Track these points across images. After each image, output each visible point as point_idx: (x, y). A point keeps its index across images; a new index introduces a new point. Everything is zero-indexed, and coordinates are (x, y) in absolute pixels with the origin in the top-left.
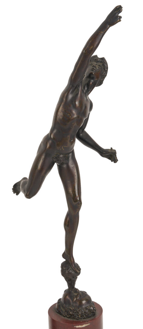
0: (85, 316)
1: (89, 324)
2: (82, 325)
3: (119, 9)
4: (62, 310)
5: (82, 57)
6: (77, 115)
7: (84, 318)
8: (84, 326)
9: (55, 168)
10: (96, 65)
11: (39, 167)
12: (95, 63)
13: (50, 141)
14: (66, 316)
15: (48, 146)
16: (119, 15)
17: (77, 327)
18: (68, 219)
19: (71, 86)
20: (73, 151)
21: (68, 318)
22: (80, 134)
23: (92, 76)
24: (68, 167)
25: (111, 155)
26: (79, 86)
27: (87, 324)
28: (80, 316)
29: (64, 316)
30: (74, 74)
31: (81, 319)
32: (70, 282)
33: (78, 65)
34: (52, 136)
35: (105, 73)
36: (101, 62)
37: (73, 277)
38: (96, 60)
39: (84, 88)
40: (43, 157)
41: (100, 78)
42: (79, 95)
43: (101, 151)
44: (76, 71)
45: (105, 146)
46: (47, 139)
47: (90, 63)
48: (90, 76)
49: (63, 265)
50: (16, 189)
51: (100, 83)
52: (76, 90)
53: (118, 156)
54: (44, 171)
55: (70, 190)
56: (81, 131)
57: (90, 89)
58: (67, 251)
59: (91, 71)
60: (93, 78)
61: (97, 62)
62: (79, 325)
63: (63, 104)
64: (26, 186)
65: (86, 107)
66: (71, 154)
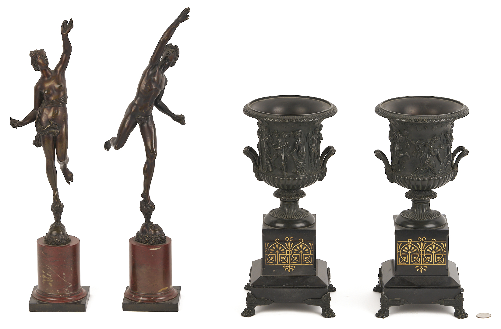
0: (157, 242)
1: (160, 248)
2: (155, 248)
3: (187, 10)
4: (140, 239)
5: (160, 44)
6: (155, 87)
7: (157, 244)
8: (156, 249)
9: (138, 127)
10: (170, 50)
11: (126, 126)
12: (170, 49)
13: (135, 106)
14: (143, 243)
15: (133, 109)
16: (188, 14)
17: (151, 249)
18: (146, 167)
19: (151, 65)
20: (152, 114)
21: (144, 243)
22: (157, 103)
23: (167, 59)
24: (148, 126)
25: (180, 119)
26: (157, 65)
27: (159, 247)
28: (153, 242)
29: (141, 243)
30: (154, 57)
31: (155, 244)
32: (146, 216)
33: (157, 50)
34: (136, 103)
35: (177, 57)
36: (174, 49)
37: (149, 212)
38: (170, 47)
39: (161, 68)
40: (129, 118)
41: (173, 60)
42: (157, 73)
43: (173, 116)
44: (155, 55)
45: (176, 112)
46: (132, 104)
47: (166, 49)
48: (165, 59)
49: (142, 203)
50: (107, 146)
51: (173, 65)
52: (155, 68)
53: (186, 120)
54: (129, 129)
55: (149, 144)
56: (158, 100)
57: (165, 68)
58: (145, 192)
59: (167, 55)
60: (168, 60)
61: (172, 48)
62: (152, 248)
63: (145, 78)
64: (115, 140)
65: (162, 82)
66: (150, 116)
